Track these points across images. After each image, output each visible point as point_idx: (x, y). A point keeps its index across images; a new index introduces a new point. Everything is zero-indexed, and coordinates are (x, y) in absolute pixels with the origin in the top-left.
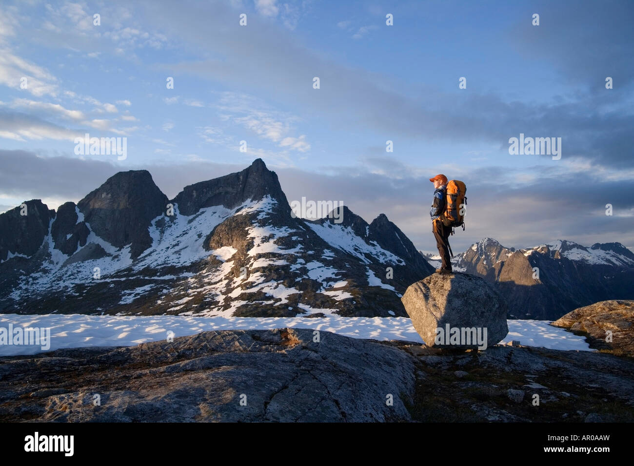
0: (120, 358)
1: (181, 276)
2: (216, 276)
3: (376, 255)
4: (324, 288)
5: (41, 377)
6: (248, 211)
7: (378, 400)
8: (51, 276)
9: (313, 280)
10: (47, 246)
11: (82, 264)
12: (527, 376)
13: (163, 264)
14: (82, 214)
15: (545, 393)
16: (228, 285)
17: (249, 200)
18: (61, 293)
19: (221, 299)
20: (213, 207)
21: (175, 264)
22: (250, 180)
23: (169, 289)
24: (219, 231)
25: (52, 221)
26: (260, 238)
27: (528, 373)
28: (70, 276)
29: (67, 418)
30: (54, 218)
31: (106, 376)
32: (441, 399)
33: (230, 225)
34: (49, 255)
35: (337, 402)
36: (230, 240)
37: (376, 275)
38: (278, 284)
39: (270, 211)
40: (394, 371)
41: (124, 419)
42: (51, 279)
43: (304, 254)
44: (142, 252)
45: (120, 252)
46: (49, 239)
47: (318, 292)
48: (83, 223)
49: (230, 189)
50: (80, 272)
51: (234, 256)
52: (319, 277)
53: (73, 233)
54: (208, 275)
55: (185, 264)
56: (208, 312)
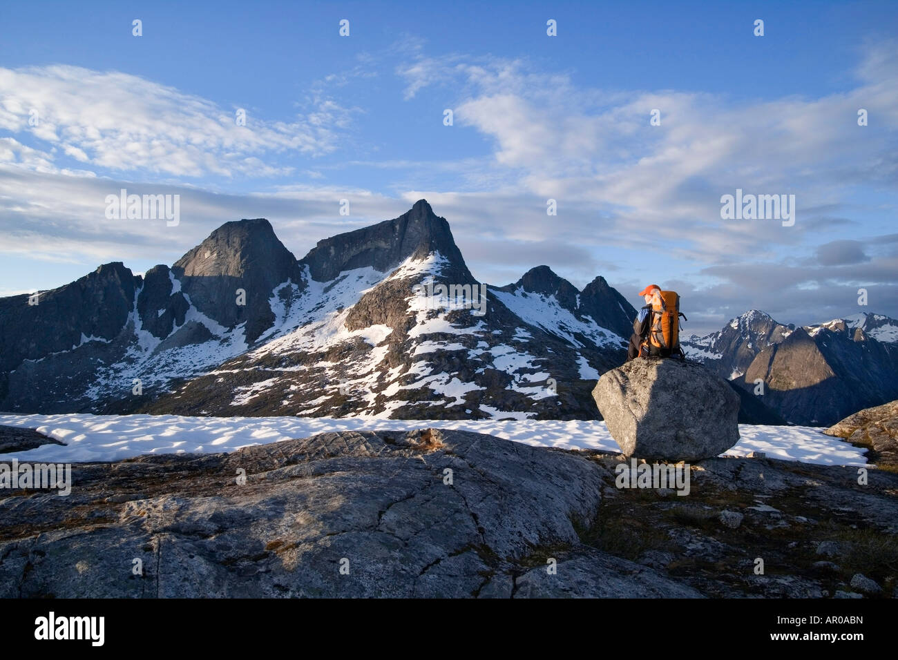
0: (215, 465)
1: (315, 366)
2: (364, 367)
3: (591, 335)
4: (516, 382)
5: (118, 484)
6: (408, 275)
7: (533, 517)
8: (138, 366)
9: (500, 371)
10: (132, 326)
11: (179, 351)
12: (757, 496)
13: (290, 350)
14: (178, 281)
15: (774, 518)
16: (381, 378)
17: (409, 259)
18: (152, 390)
19: (371, 398)
20: (359, 270)
21: (306, 350)
22: (410, 230)
23: (298, 385)
24: (367, 302)
25: (138, 292)
26: (426, 312)
27: (759, 492)
28: (163, 367)
29: (145, 522)
30: (140, 288)
31: (195, 483)
32: (629, 522)
33: (383, 294)
34: (136, 339)
35: (475, 516)
36: (383, 315)
37: (591, 364)
38: (451, 377)
39: (439, 274)
40: (569, 485)
41: (208, 525)
42: (138, 371)
43: (487, 334)
44: (261, 334)
45: (231, 334)
46: (134, 317)
47: (508, 388)
48: (180, 293)
49: (383, 244)
50: (177, 361)
51: (388, 338)
52: (509, 367)
53: (166, 308)
54: (353, 364)
55: (320, 349)
56: (353, 416)
